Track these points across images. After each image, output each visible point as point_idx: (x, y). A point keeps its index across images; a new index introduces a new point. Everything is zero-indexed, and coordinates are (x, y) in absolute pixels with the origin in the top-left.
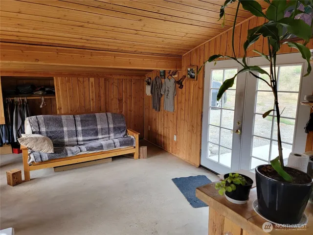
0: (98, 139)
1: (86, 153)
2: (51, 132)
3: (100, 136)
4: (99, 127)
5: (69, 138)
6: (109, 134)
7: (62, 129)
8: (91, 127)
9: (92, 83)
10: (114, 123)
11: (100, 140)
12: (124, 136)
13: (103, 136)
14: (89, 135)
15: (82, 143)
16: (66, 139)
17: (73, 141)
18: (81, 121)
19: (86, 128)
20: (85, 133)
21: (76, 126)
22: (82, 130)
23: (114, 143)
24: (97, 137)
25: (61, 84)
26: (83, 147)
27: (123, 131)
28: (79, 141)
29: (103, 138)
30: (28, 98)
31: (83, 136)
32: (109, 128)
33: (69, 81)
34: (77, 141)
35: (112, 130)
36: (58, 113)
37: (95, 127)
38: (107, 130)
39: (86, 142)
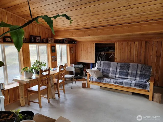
0: (127, 79)
1: (113, 84)
2: (104, 69)
3: (129, 77)
4: (130, 72)
5: (112, 74)
6: (136, 78)
7: (109, 69)
8: (125, 71)
9: (136, 45)
10: (141, 71)
11: (128, 80)
12: (146, 81)
13: (131, 78)
14: (123, 75)
15: (118, 78)
16: (110, 75)
17: (113, 76)
18: (120, 66)
19: (122, 71)
20: (120, 73)
21: (117, 68)
22: (120, 71)
23: (131, 83)
24: (127, 78)
25: (118, 46)
26: (112, 80)
27: (147, 78)
28: (116, 77)
29: (130, 79)
30: (106, 53)
31: (119, 75)
32: (137, 74)
33: (122, 44)
34: (115, 77)
35: (138, 75)
36: (115, 61)
37: (128, 71)
38: (135, 75)
39: (120, 79)
